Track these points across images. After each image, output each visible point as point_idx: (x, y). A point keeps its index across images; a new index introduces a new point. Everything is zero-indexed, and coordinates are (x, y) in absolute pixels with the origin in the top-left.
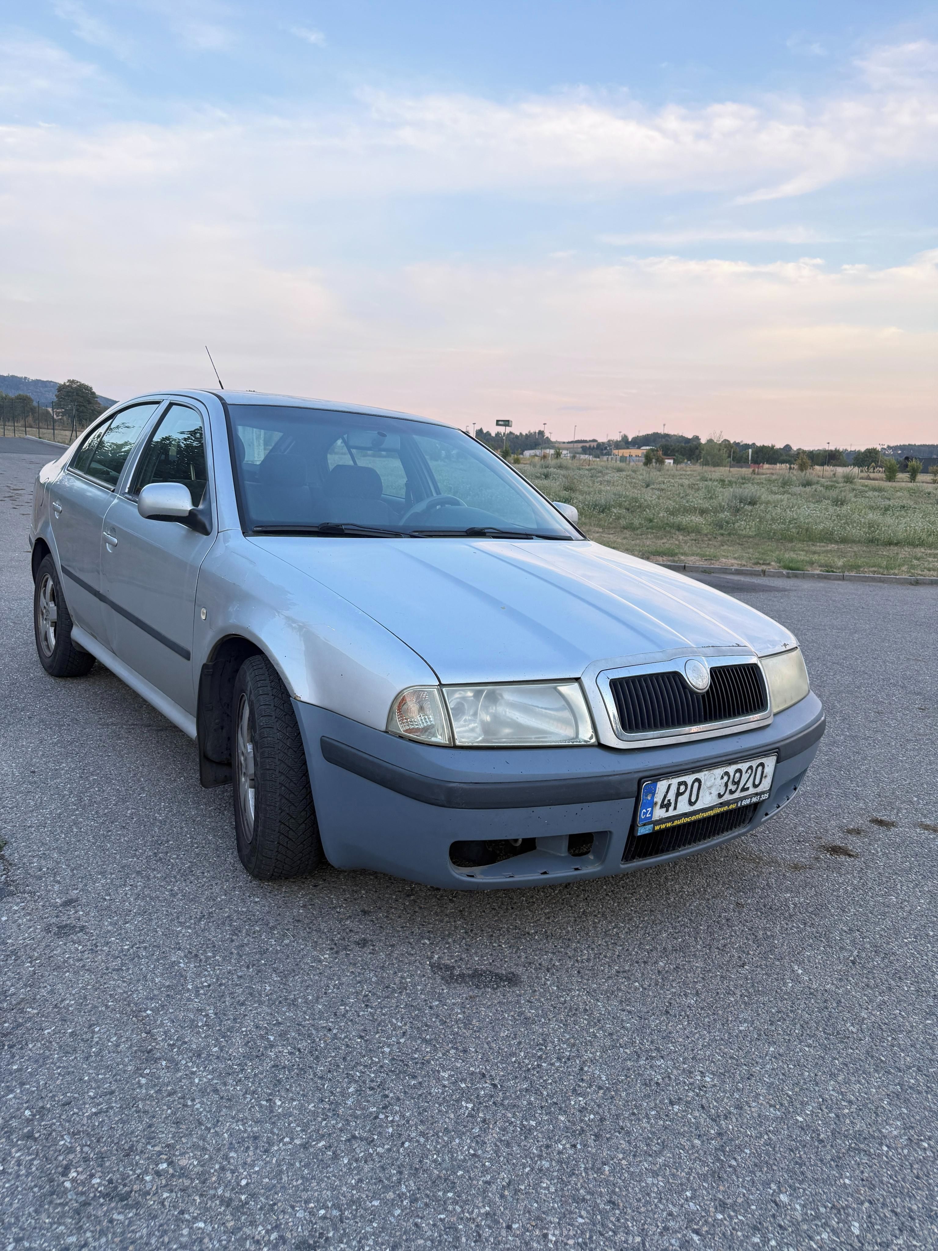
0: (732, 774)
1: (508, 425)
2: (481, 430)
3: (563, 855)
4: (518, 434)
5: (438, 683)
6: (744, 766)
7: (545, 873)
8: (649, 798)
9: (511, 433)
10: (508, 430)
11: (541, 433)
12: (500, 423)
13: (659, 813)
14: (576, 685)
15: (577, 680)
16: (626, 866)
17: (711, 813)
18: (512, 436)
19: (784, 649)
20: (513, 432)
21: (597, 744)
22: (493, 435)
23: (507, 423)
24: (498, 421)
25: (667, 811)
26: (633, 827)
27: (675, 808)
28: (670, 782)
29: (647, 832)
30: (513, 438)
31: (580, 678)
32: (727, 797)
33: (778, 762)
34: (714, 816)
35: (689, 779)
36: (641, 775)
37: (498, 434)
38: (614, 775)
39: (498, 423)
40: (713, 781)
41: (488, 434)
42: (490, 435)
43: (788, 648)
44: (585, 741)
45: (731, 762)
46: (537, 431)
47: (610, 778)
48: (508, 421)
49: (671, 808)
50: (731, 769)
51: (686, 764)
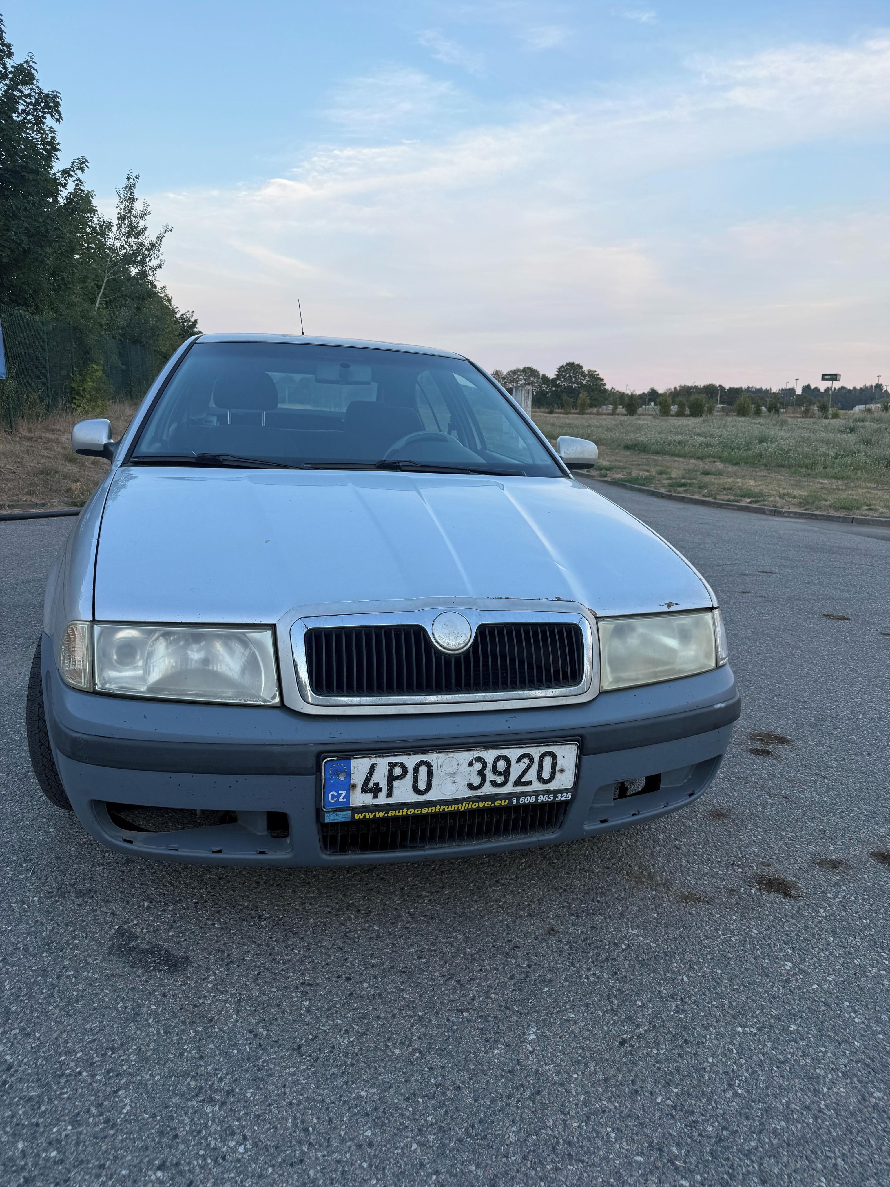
0: (490, 762)
1: (836, 380)
2: (808, 386)
3: (260, 834)
4: (852, 389)
5: (91, 619)
6: (513, 754)
7: (220, 852)
8: (342, 779)
9: (843, 388)
10: (837, 385)
11: (879, 386)
12: (827, 377)
13: (359, 799)
14: (269, 633)
15: (273, 627)
16: (333, 858)
17: (462, 808)
18: (844, 391)
19: (665, 609)
20: (846, 386)
21: (279, 705)
22: (822, 390)
23: (834, 377)
24: (824, 376)
25: (375, 797)
26: (319, 813)
27: (390, 795)
28: (374, 761)
29: (342, 820)
30: (846, 393)
31: (275, 625)
32: (488, 789)
33: (581, 753)
34: (465, 812)
35: (410, 761)
36: (321, 748)
37: (827, 390)
38: (283, 745)
39: (824, 377)
40: (455, 766)
41: (817, 389)
42: (819, 390)
43: (673, 608)
44: (265, 701)
45: (487, 746)
46: (874, 385)
47: (274, 748)
48: (836, 375)
49: (383, 795)
50: (489, 756)
51: (403, 741)
